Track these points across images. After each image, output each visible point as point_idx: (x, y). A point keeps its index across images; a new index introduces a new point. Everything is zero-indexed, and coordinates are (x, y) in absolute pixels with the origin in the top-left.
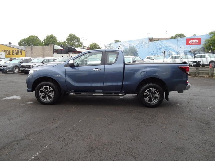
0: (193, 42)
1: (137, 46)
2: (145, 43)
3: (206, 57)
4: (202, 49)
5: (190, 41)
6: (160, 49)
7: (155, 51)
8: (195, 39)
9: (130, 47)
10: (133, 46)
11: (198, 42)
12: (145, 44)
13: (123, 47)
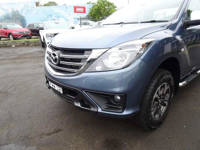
0: (80, 10)
1: (22, 10)
2: (32, 7)
3: (90, 24)
4: (87, 17)
5: (77, 9)
6: (51, 16)
7: (46, 18)
8: (81, 7)
9: (12, 11)
10: (17, 11)
11: (83, 10)
12: (32, 9)
13: (3, 11)
